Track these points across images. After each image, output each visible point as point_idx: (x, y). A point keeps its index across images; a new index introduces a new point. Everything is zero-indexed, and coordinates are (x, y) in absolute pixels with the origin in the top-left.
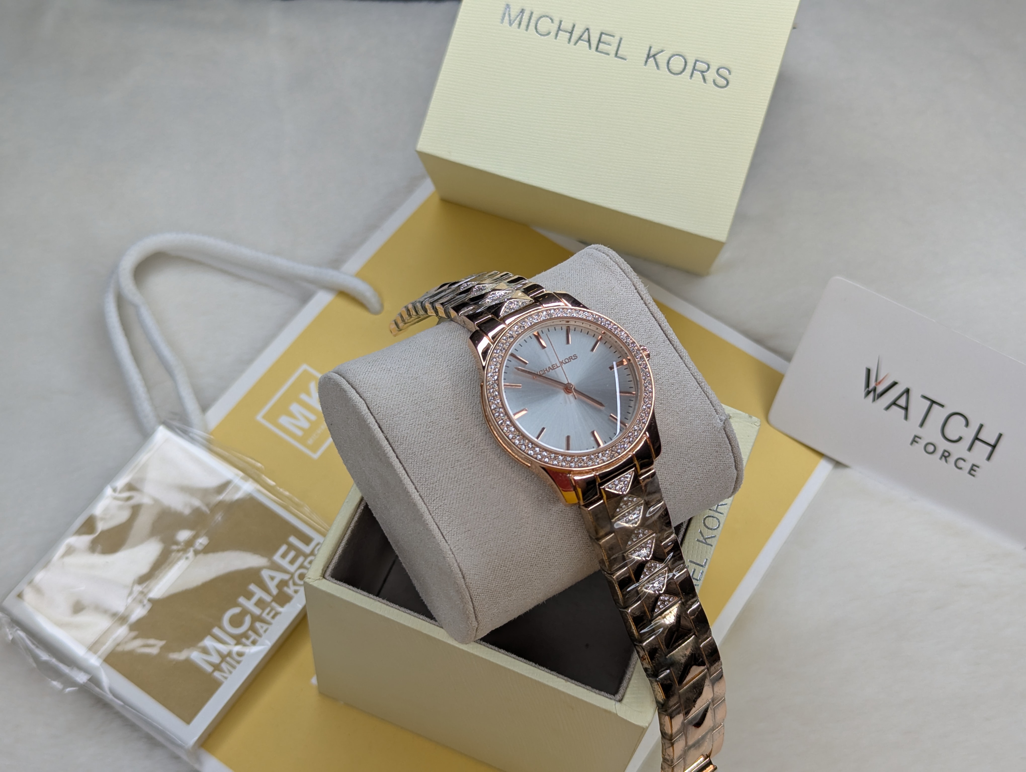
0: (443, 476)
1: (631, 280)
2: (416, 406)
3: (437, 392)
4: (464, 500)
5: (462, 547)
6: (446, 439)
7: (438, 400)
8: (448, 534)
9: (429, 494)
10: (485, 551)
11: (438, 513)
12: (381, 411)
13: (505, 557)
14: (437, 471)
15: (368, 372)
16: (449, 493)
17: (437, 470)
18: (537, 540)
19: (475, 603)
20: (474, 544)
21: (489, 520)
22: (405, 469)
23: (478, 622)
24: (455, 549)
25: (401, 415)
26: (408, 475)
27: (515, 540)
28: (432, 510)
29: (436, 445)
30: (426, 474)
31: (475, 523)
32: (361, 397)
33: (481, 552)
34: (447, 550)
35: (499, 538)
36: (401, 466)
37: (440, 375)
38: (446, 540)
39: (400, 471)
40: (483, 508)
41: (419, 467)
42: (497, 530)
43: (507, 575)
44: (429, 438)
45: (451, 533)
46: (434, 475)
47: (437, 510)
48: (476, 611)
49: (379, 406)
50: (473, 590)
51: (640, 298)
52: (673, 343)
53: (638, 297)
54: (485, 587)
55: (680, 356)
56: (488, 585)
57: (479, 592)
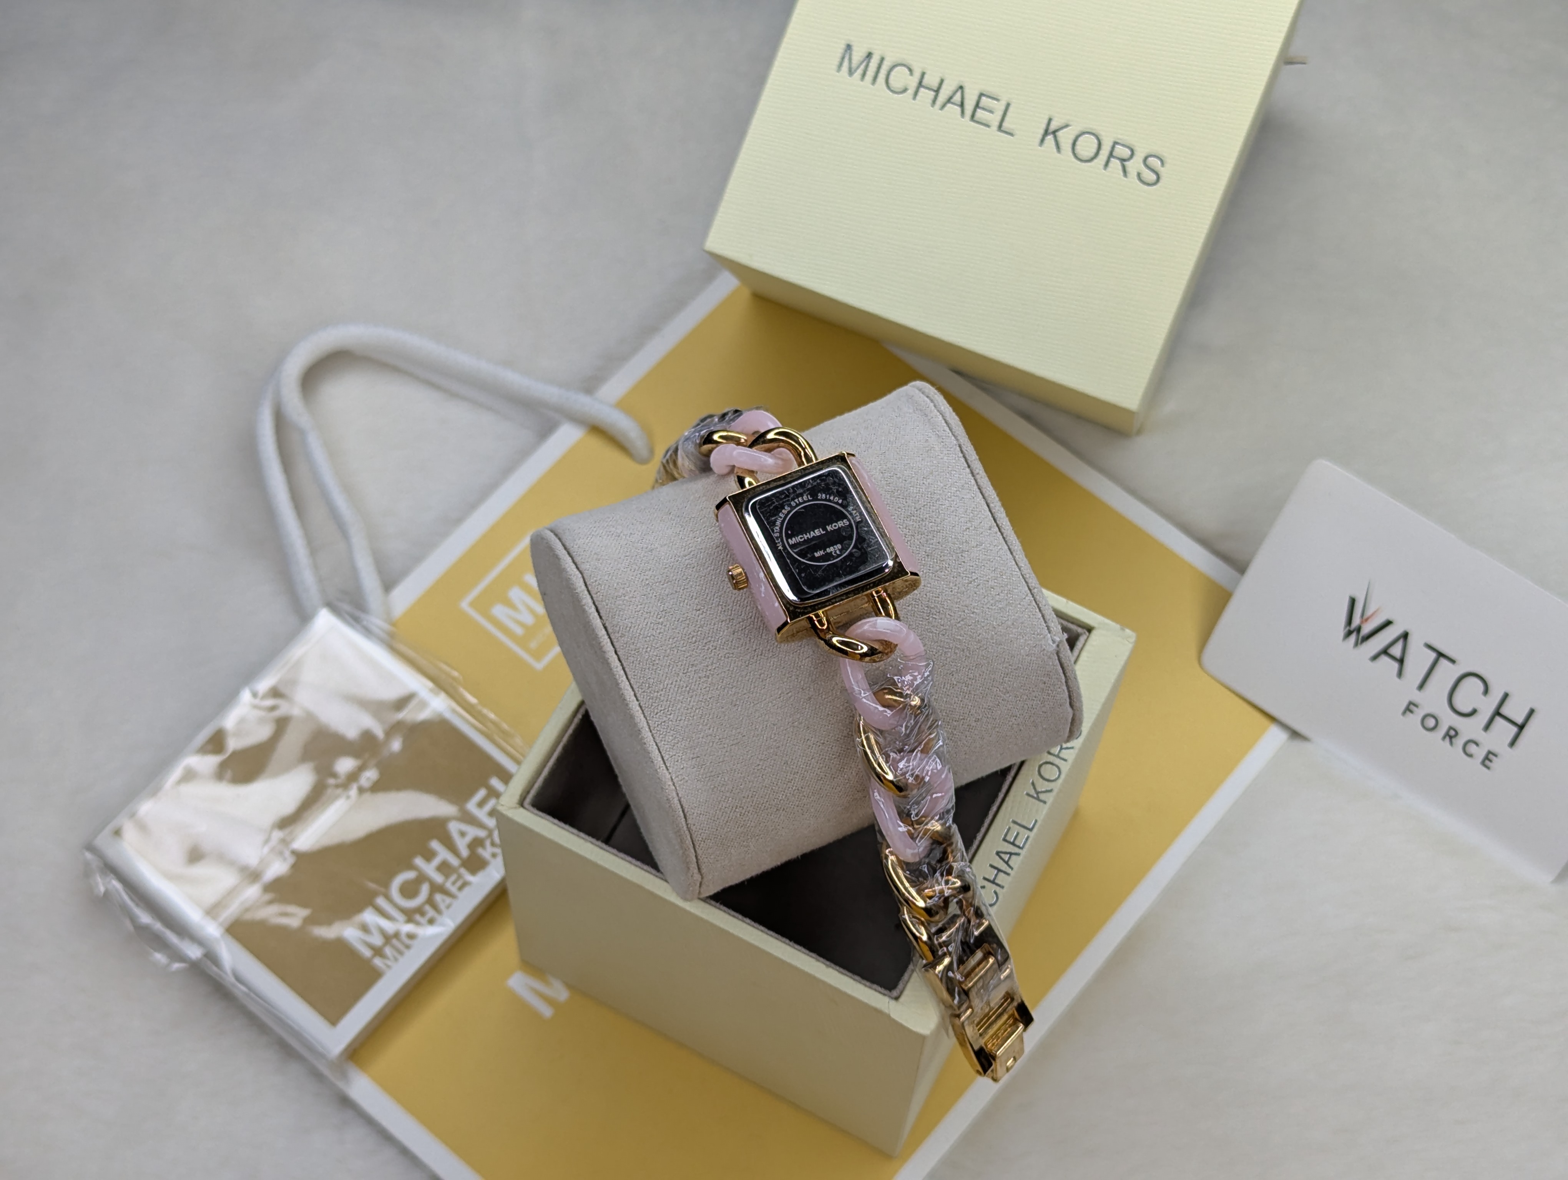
0: (672, 684)
1: (957, 440)
2: (647, 588)
3: (676, 571)
4: (695, 718)
5: (687, 778)
6: (680, 635)
7: (677, 582)
8: (670, 759)
9: (652, 705)
10: (716, 785)
11: (660, 731)
12: (601, 590)
13: (743, 795)
14: (664, 676)
15: (591, 536)
16: (677, 706)
17: (665, 674)
18: (788, 777)
19: (699, 852)
20: (703, 775)
21: (726, 746)
22: (624, 669)
23: (701, 875)
24: (677, 779)
25: (627, 598)
26: (627, 678)
27: (757, 775)
28: (654, 726)
29: (667, 642)
30: (650, 678)
31: (706, 748)
32: (578, 568)
33: (712, 787)
34: (667, 780)
35: (737, 770)
36: (619, 664)
37: (683, 549)
38: (666, 767)
39: (617, 671)
40: (719, 729)
41: (642, 668)
42: (735, 759)
43: (744, 819)
44: (658, 631)
45: (674, 758)
46: (660, 681)
47: (659, 726)
48: (699, 861)
49: (599, 584)
50: (696, 833)
51: (966, 466)
52: (1003, 531)
53: (963, 463)
54: (713, 832)
55: (1010, 549)
56: (717, 830)
57: (704, 837)
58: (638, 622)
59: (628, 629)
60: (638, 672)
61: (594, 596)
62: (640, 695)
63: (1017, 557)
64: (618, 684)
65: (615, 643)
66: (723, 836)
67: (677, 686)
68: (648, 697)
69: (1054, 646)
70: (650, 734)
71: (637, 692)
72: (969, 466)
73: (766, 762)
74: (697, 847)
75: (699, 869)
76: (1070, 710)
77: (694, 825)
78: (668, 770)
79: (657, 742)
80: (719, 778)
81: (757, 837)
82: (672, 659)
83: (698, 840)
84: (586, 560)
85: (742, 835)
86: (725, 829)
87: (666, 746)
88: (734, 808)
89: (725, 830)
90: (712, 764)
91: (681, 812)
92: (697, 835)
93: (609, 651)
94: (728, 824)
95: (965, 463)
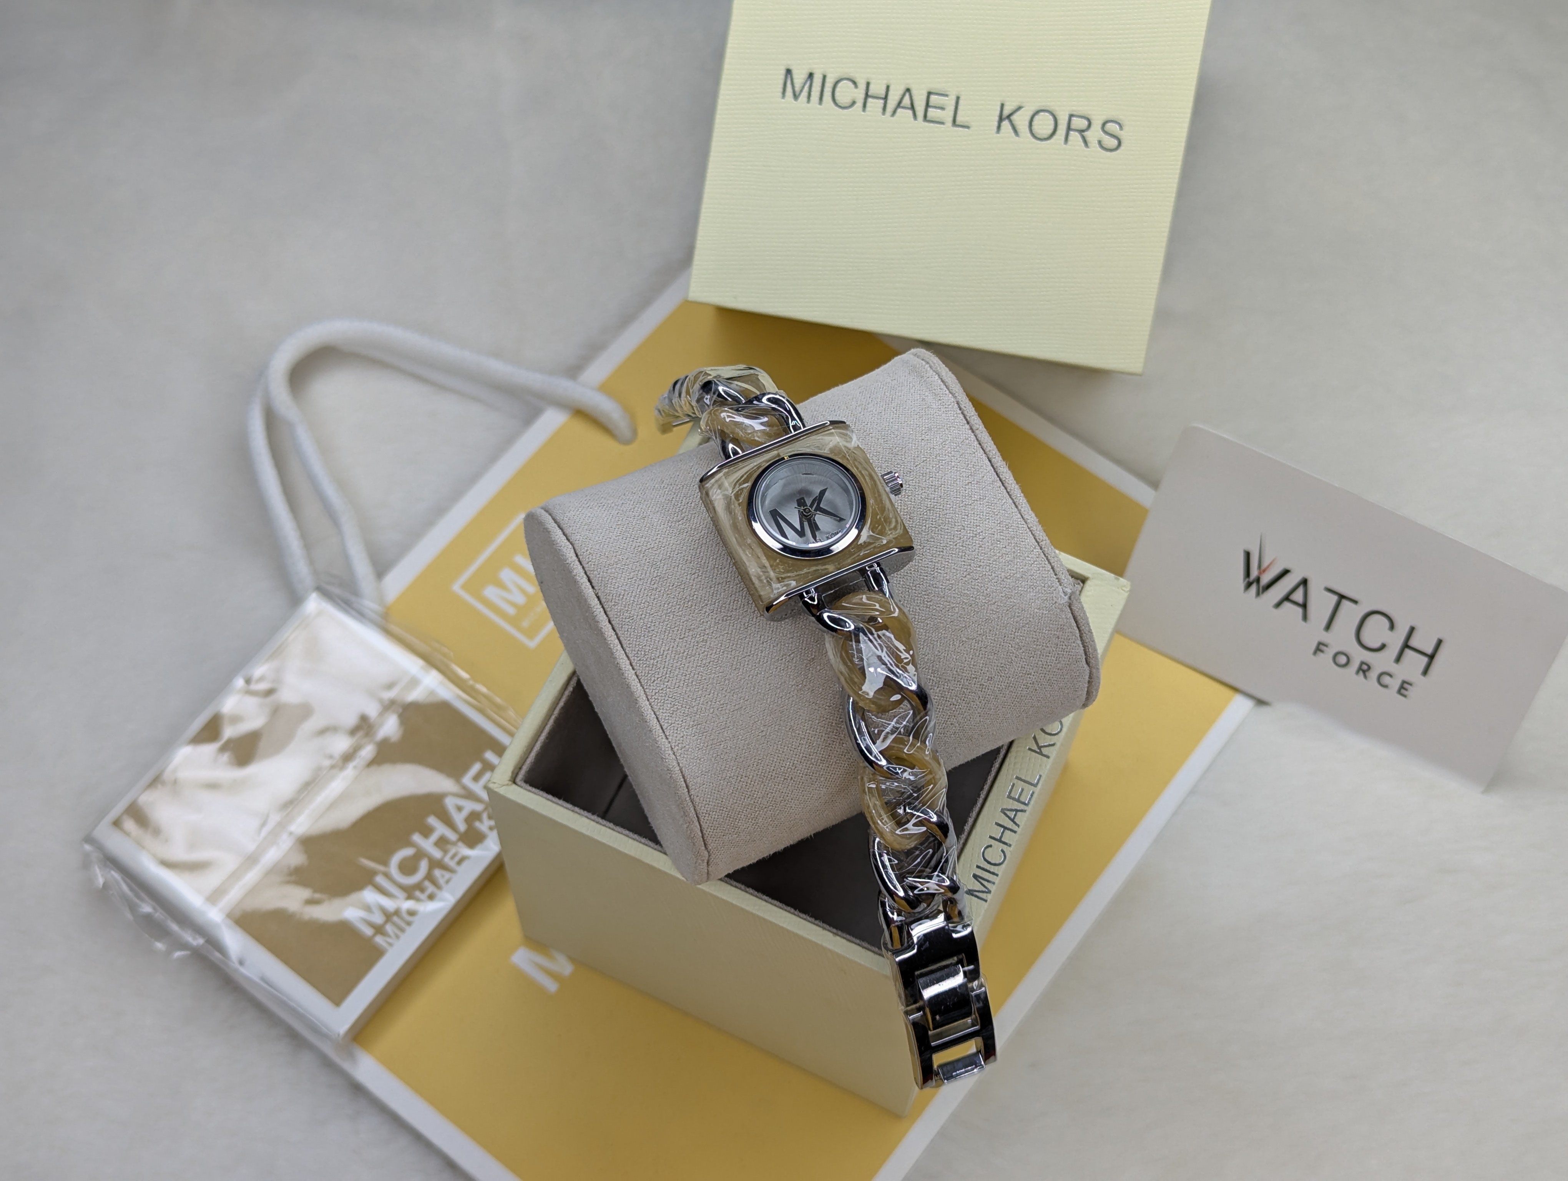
1: (955, 398)
2: (640, 555)
4: (694, 683)
6: (675, 600)
7: (670, 547)
9: (648, 673)
10: (719, 754)
11: (658, 699)
12: (592, 559)
13: (748, 764)
14: (660, 643)
15: (581, 508)
16: (674, 673)
17: (661, 641)
18: (794, 743)
19: (703, 825)
20: (704, 743)
21: (727, 711)
22: (618, 638)
23: (708, 851)
24: (677, 747)
25: (619, 566)
26: (622, 647)
27: (762, 743)
28: (651, 694)
29: (662, 607)
30: (645, 646)
31: (707, 714)
32: (568, 539)
34: (667, 749)
39: (612, 640)
40: (720, 695)
41: (637, 636)
42: (737, 726)
46: (656, 648)
47: (657, 694)
48: (705, 836)
49: (590, 553)
50: (700, 805)
51: (966, 422)
52: (1006, 485)
53: (962, 420)
54: (718, 803)
55: (1015, 503)
56: (722, 802)
57: (709, 809)
58: (631, 589)
59: (621, 597)
60: (633, 640)
61: (585, 566)
62: (636, 663)
63: (1022, 510)
64: (612, 654)
65: (608, 613)
66: (729, 808)
67: (674, 652)
68: (645, 665)
69: (1066, 598)
70: (647, 703)
71: (633, 661)
72: (968, 423)
73: (769, 728)
74: (702, 820)
75: (705, 845)
76: (1086, 666)
77: (697, 796)
78: (667, 739)
79: (655, 710)
80: (722, 746)
81: (765, 810)
82: (667, 624)
83: (703, 813)
84: (577, 531)
85: (749, 807)
86: (731, 800)
87: (665, 714)
88: (739, 778)
89: (731, 802)
90: (714, 731)
91: (683, 783)
92: (701, 807)
93: (602, 621)
94: (734, 794)
95: (964, 420)
